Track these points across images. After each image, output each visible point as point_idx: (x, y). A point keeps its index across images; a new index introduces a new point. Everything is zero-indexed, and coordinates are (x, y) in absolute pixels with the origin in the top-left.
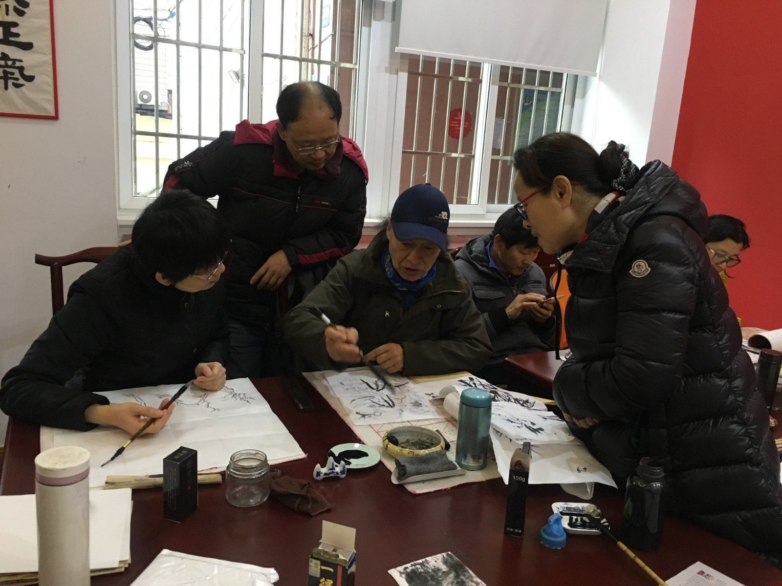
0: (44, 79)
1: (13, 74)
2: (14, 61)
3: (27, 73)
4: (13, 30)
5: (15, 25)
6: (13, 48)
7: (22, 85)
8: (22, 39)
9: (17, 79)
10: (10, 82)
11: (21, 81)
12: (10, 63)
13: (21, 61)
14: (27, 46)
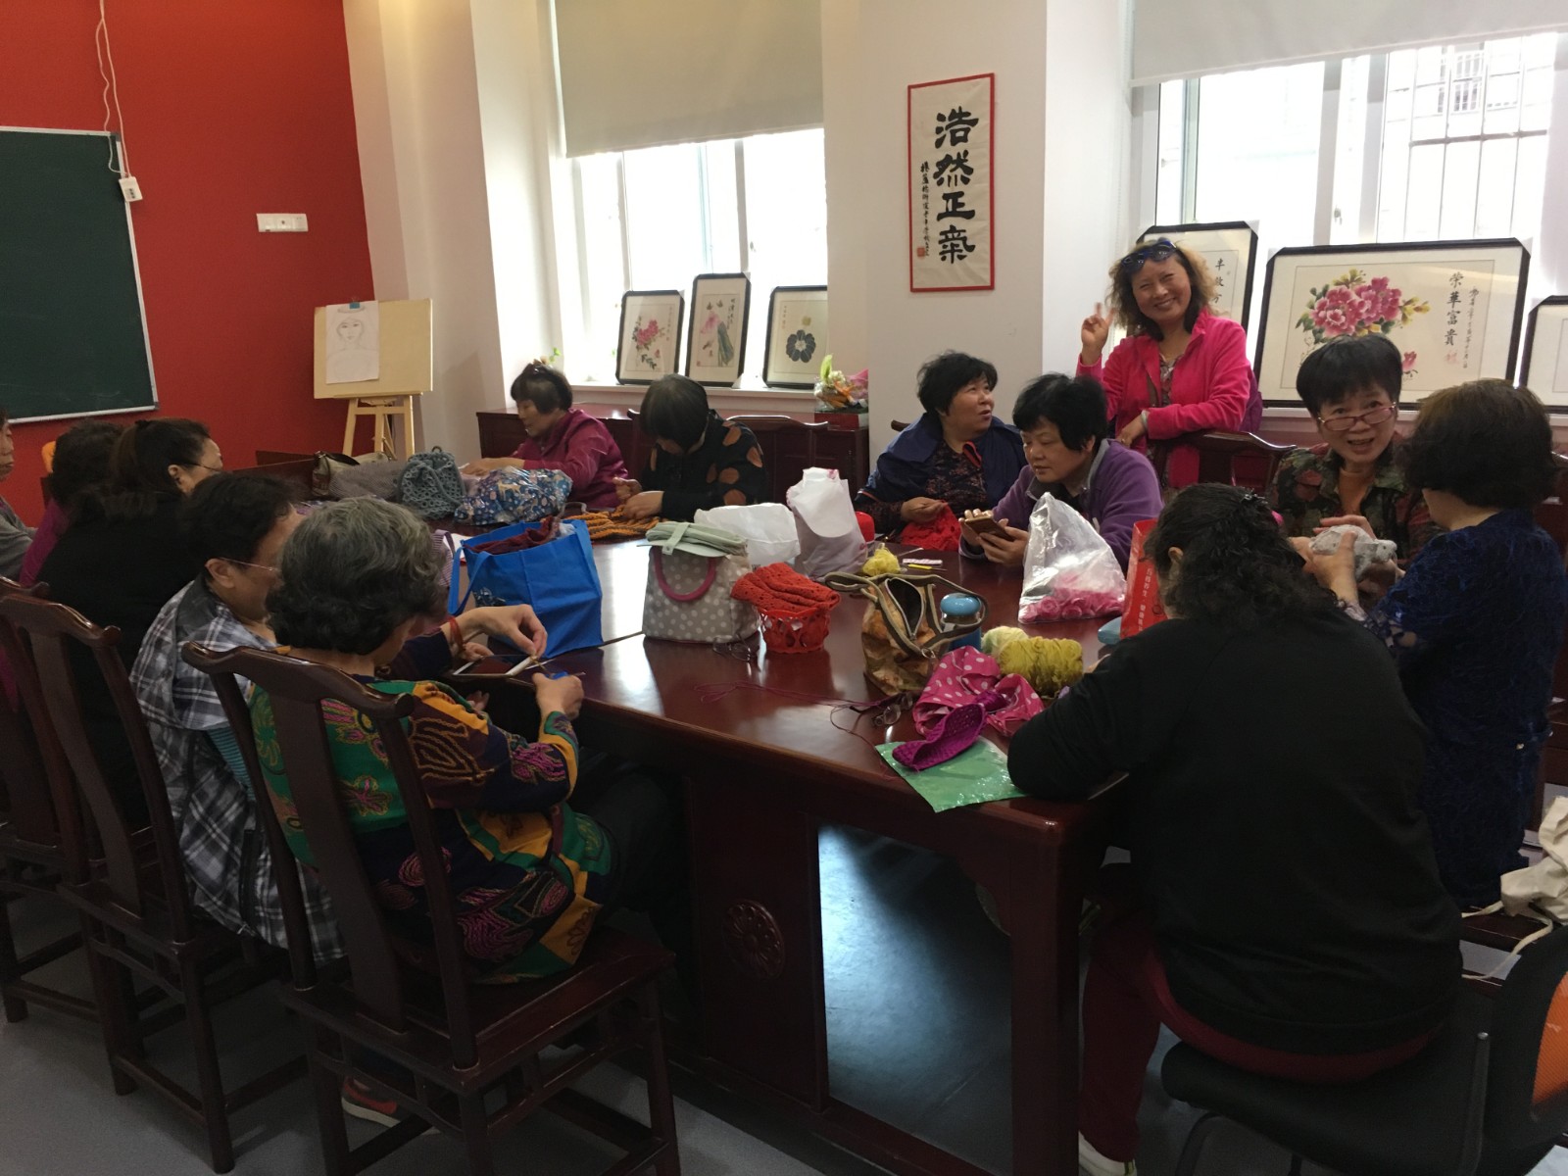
0: (982, 247)
1: (958, 246)
2: (959, 232)
3: (969, 243)
4: (960, 200)
5: (961, 194)
6: (960, 219)
7: (965, 256)
8: (966, 208)
9: (961, 251)
10: (956, 254)
11: (965, 252)
12: (956, 235)
13: (964, 231)
14: (970, 215)
